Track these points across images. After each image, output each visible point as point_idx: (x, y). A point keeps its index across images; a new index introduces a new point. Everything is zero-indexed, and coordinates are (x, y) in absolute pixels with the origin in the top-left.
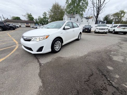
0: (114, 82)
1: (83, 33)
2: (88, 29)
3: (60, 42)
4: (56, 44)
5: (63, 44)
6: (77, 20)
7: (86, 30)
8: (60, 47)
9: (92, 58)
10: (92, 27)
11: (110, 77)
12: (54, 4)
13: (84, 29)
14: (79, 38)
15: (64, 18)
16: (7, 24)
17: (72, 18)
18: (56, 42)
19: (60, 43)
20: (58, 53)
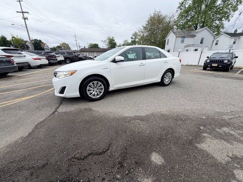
1: (204, 71)
2: (220, 62)
3: (100, 83)
4: (90, 86)
6: (202, 40)
7: (213, 65)
8: (102, 93)
10: (237, 57)
13: (208, 61)
15: (168, 40)
17: (185, 39)
18: (91, 83)
19: (102, 86)
20: (95, 102)
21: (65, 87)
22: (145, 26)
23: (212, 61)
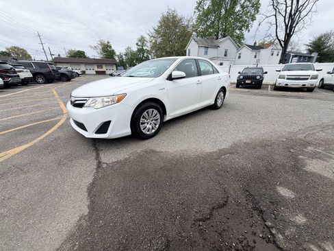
0: (283, 234)
2: (253, 78)
3: (155, 112)
4: (144, 117)
5: (168, 118)
6: (226, 52)
7: (247, 82)
8: (157, 126)
9: (239, 161)
11: (275, 219)
12: (165, 14)
13: (241, 77)
14: (219, 104)
15: (189, 50)
16: (55, 68)
17: (209, 49)
18: (145, 113)
19: (158, 116)
20: (149, 140)
21: (109, 122)
22: (156, 28)
23: (246, 78)
